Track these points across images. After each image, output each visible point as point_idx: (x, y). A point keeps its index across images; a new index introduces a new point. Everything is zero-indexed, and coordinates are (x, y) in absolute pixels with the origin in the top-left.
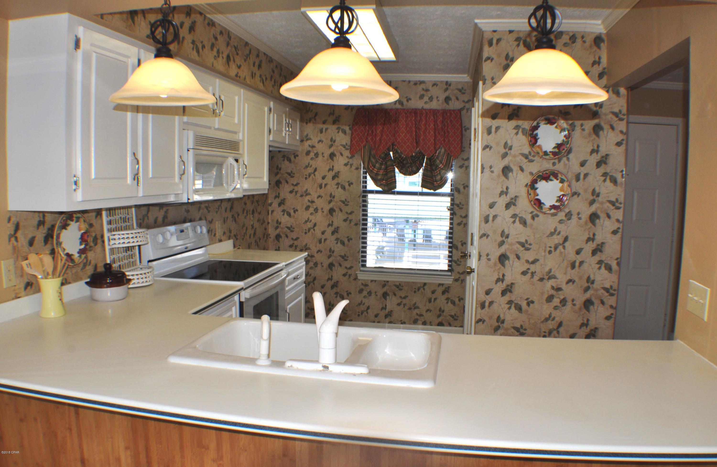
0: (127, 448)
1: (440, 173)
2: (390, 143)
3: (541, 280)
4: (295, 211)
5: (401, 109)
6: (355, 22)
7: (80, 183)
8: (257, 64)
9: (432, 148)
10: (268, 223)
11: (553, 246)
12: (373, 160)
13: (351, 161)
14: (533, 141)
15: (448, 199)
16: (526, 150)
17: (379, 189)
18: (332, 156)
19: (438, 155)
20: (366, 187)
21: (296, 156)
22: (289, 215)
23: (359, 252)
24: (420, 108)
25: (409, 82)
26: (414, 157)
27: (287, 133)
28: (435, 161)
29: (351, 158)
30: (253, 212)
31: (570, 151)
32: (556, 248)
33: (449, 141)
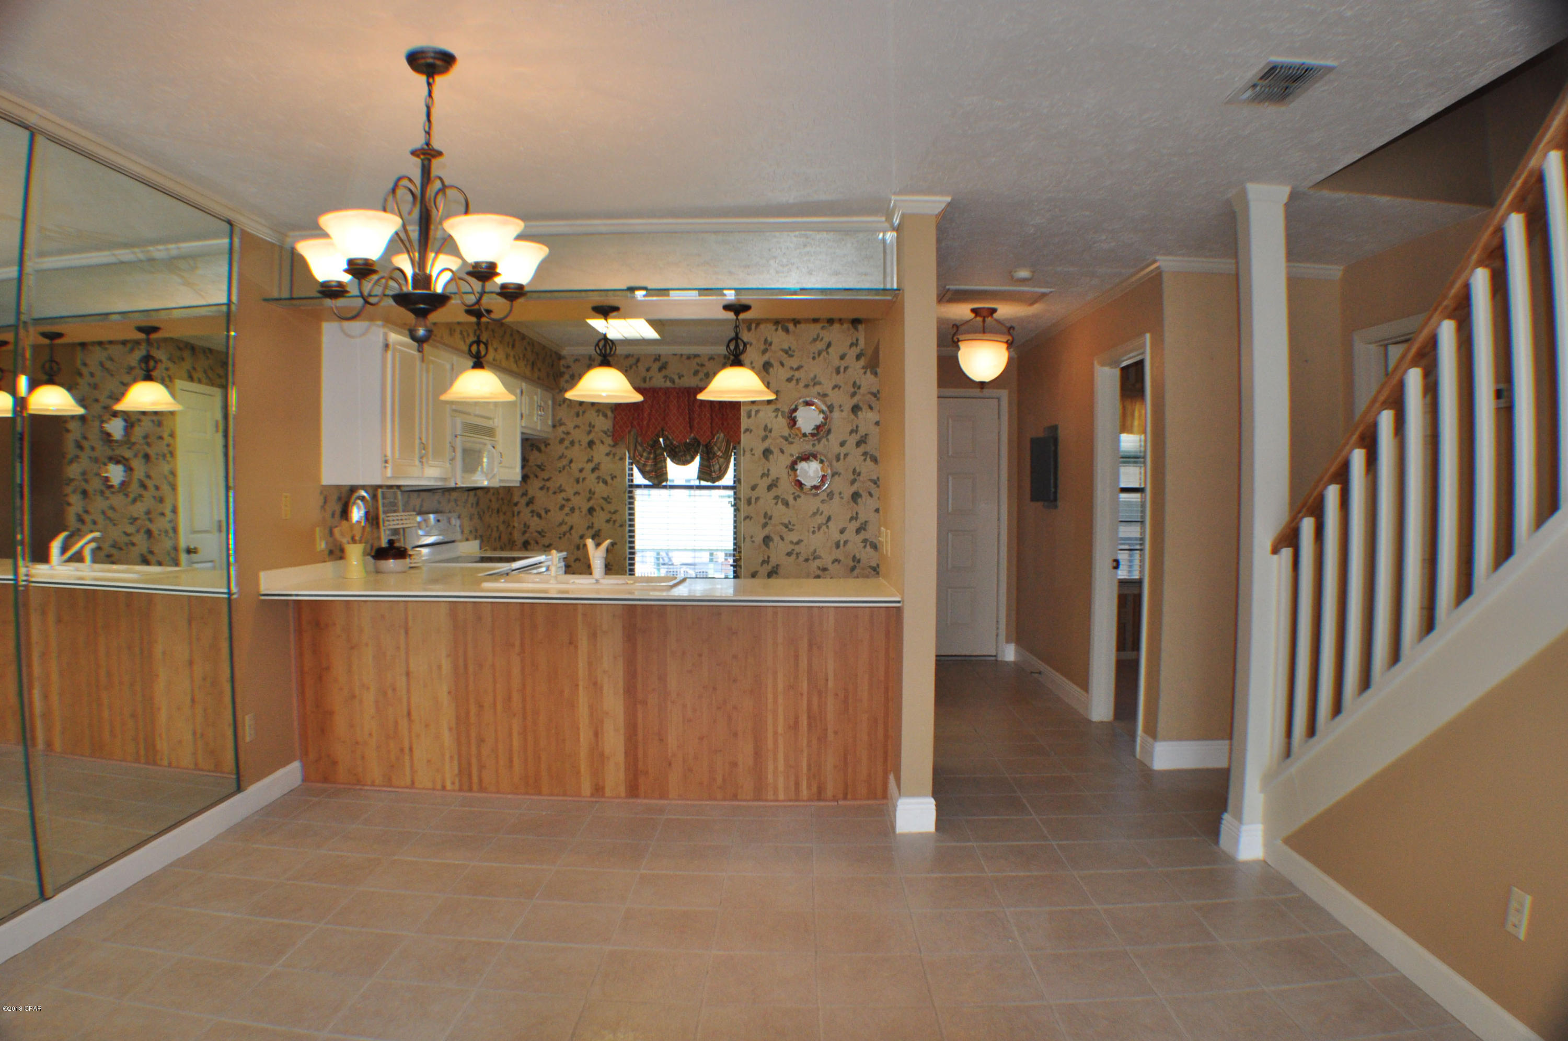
0: (448, 656)
1: (718, 462)
2: (659, 428)
3: (807, 560)
4: (547, 511)
5: (672, 388)
6: (614, 348)
7: (390, 461)
8: (511, 344)
9: (709, 433)
10: (514, 527)
11: (816, 526)
12: (639, 448)
13: (614, 450)
14: (792, 423)
15: (731, 493)
16: (786, 432)
17: (647, 482)
18: (591, 444)
19: (716, 441)
20: (632, 481)
21: (547, 445)
22: (539, 516)
23: (625, 559)
24: (695, 386)
25: (682, 355)
26: (689, 444)
27: (539, 418)
28: (712, 448)
29: (614, 446)
30: (498, 512)
31: (829, 431)
32: (819, 529)
33: (728, 424)
